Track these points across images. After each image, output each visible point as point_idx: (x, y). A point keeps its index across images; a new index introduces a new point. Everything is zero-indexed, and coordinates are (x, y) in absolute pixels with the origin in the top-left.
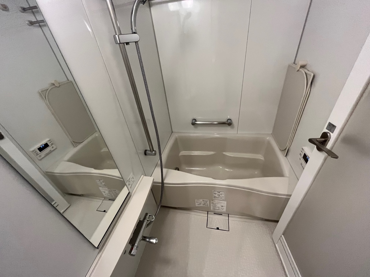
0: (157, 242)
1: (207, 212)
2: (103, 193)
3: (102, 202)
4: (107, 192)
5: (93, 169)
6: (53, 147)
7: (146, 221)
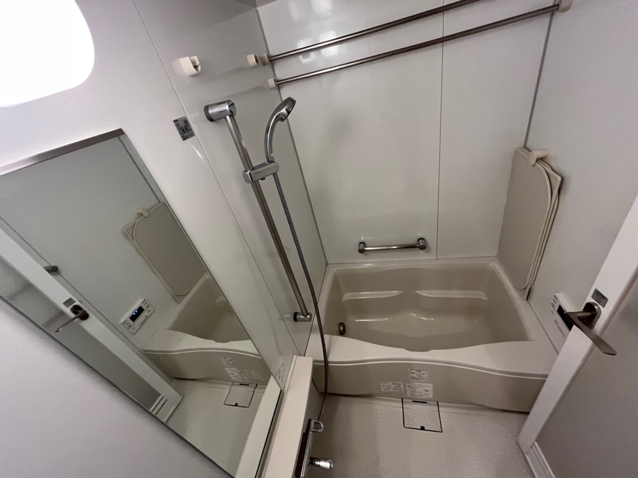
0: (332, 466)
1: (401, 400)
2: (231, 376)
3: (230, 390)
4: (236, 374)
5: (212, 341)
6: (149, 311)
7: (311, 433)
